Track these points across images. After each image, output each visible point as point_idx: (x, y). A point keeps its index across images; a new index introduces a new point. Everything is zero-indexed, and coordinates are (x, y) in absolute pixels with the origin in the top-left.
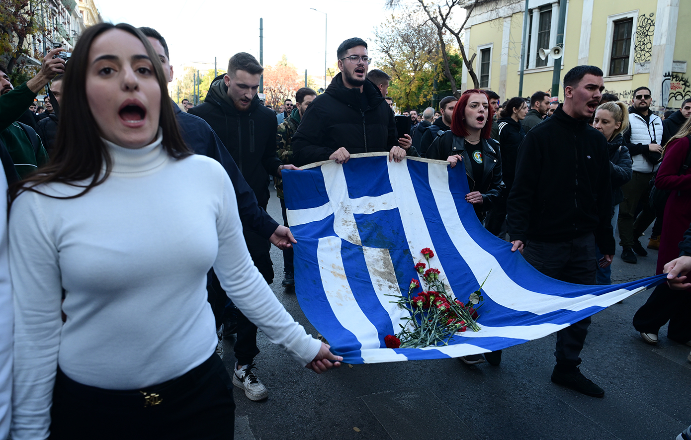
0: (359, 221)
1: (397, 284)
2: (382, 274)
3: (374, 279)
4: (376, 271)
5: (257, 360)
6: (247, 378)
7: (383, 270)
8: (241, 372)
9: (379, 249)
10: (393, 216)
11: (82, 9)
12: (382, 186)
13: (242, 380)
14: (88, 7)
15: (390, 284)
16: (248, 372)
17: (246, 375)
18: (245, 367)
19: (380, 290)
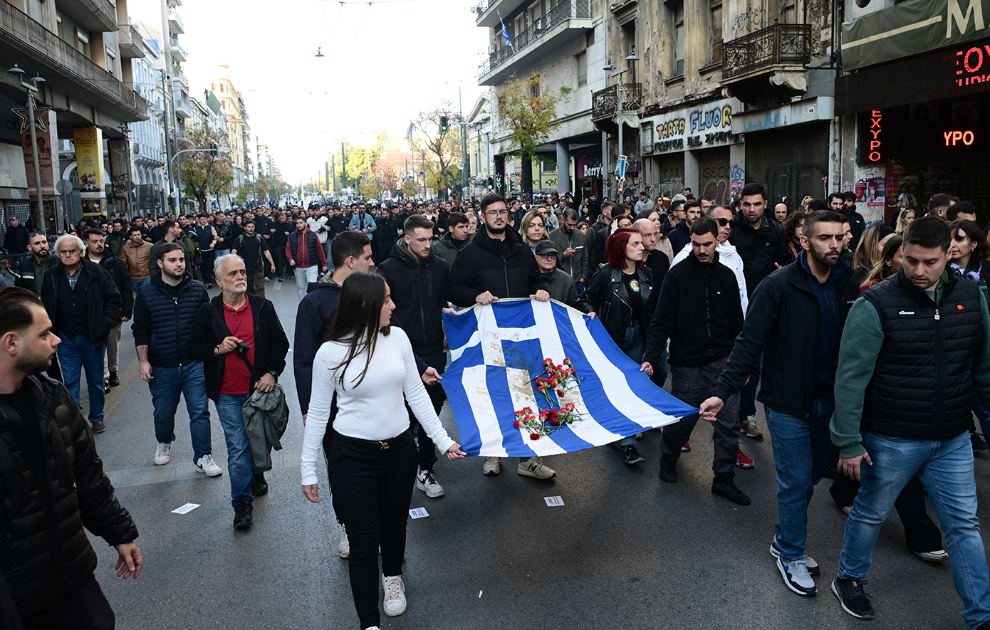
0: (504, 345)
1: (533, 396)
2: (520, 390)
3: (513, 394)
4: (516, 387)
5: (435, 466)
6: (427, 480)
7: (522, 387)
8: (422, 476)
9: (520, 370)
10: (534, 344)
11: (223, 100)
12: (527, 320)
13: (423, 482)
14: (229, 96)
15: (527, 396)
16: (428, 476)
17: (426, 478)
18: (426, 472)
19: (518, 401)
